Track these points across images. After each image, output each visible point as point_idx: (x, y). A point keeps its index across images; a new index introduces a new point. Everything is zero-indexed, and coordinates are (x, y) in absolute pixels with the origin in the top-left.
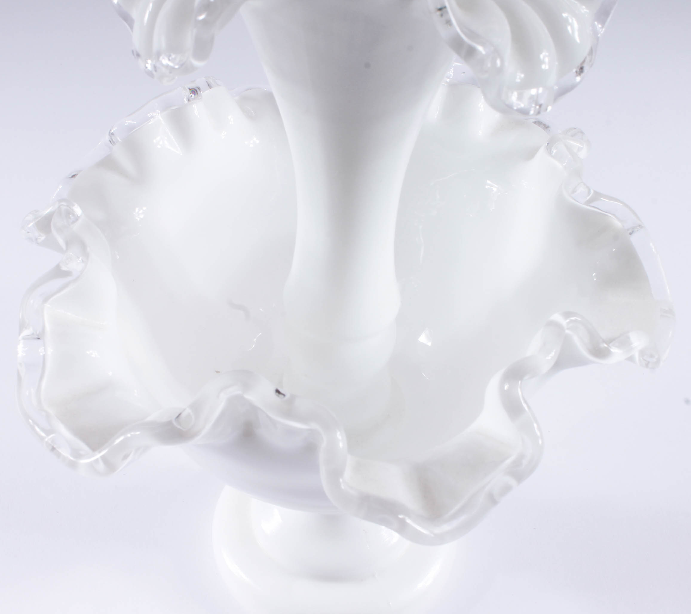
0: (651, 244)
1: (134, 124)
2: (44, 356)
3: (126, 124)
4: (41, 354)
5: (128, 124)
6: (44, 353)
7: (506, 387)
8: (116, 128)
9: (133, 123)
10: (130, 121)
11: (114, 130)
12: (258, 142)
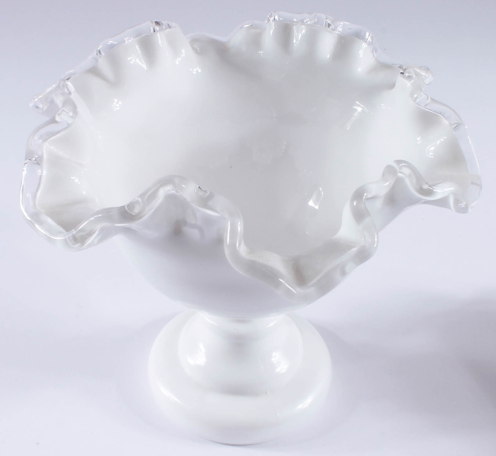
0: (468, 137)
1: (115, 44)
2: (41, 176)
3: (108, 44)
4: (39, 174)
5: (110, 43)
6: (41, 174)
7: (355, 204)
8: (102, 46)
9: (113, 43)
10: (112, 42)
11: (100, 47)
12: (200, 71)
